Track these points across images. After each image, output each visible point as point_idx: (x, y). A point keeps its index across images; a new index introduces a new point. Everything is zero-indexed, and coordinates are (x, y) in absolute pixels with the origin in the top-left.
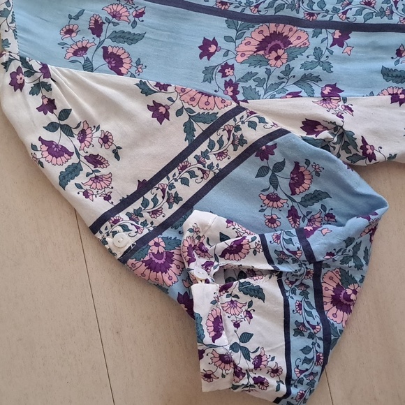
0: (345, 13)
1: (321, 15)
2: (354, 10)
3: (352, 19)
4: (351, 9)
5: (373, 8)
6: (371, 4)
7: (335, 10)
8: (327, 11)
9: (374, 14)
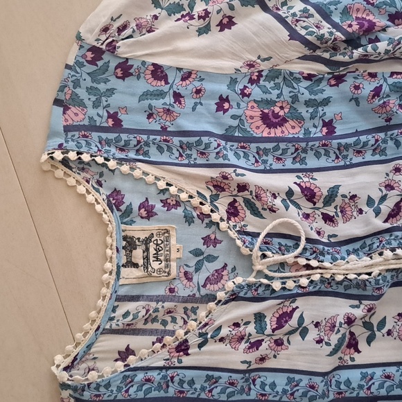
0: (369, 388)
1: (349, 392)
2: (377, 384)
3: (376, 393)
4: (373, 383)
5: (393, 380)
6: (391, 377)
7: (360, 387)
8: (353, 389)
9: (395, 386)
